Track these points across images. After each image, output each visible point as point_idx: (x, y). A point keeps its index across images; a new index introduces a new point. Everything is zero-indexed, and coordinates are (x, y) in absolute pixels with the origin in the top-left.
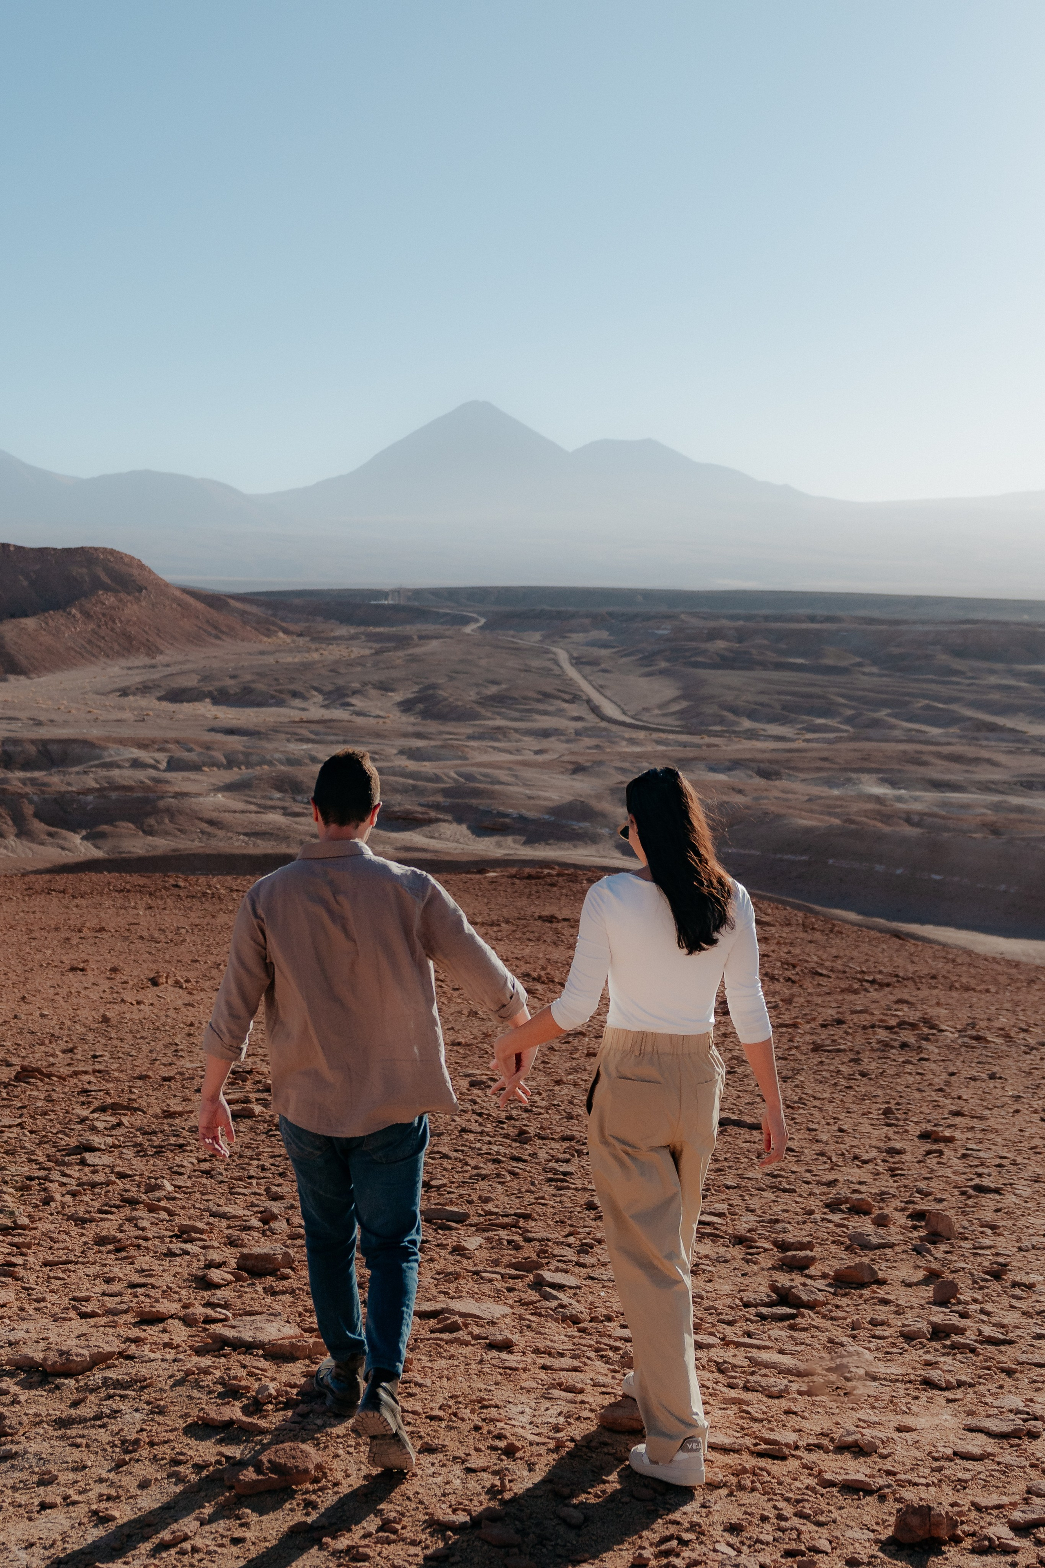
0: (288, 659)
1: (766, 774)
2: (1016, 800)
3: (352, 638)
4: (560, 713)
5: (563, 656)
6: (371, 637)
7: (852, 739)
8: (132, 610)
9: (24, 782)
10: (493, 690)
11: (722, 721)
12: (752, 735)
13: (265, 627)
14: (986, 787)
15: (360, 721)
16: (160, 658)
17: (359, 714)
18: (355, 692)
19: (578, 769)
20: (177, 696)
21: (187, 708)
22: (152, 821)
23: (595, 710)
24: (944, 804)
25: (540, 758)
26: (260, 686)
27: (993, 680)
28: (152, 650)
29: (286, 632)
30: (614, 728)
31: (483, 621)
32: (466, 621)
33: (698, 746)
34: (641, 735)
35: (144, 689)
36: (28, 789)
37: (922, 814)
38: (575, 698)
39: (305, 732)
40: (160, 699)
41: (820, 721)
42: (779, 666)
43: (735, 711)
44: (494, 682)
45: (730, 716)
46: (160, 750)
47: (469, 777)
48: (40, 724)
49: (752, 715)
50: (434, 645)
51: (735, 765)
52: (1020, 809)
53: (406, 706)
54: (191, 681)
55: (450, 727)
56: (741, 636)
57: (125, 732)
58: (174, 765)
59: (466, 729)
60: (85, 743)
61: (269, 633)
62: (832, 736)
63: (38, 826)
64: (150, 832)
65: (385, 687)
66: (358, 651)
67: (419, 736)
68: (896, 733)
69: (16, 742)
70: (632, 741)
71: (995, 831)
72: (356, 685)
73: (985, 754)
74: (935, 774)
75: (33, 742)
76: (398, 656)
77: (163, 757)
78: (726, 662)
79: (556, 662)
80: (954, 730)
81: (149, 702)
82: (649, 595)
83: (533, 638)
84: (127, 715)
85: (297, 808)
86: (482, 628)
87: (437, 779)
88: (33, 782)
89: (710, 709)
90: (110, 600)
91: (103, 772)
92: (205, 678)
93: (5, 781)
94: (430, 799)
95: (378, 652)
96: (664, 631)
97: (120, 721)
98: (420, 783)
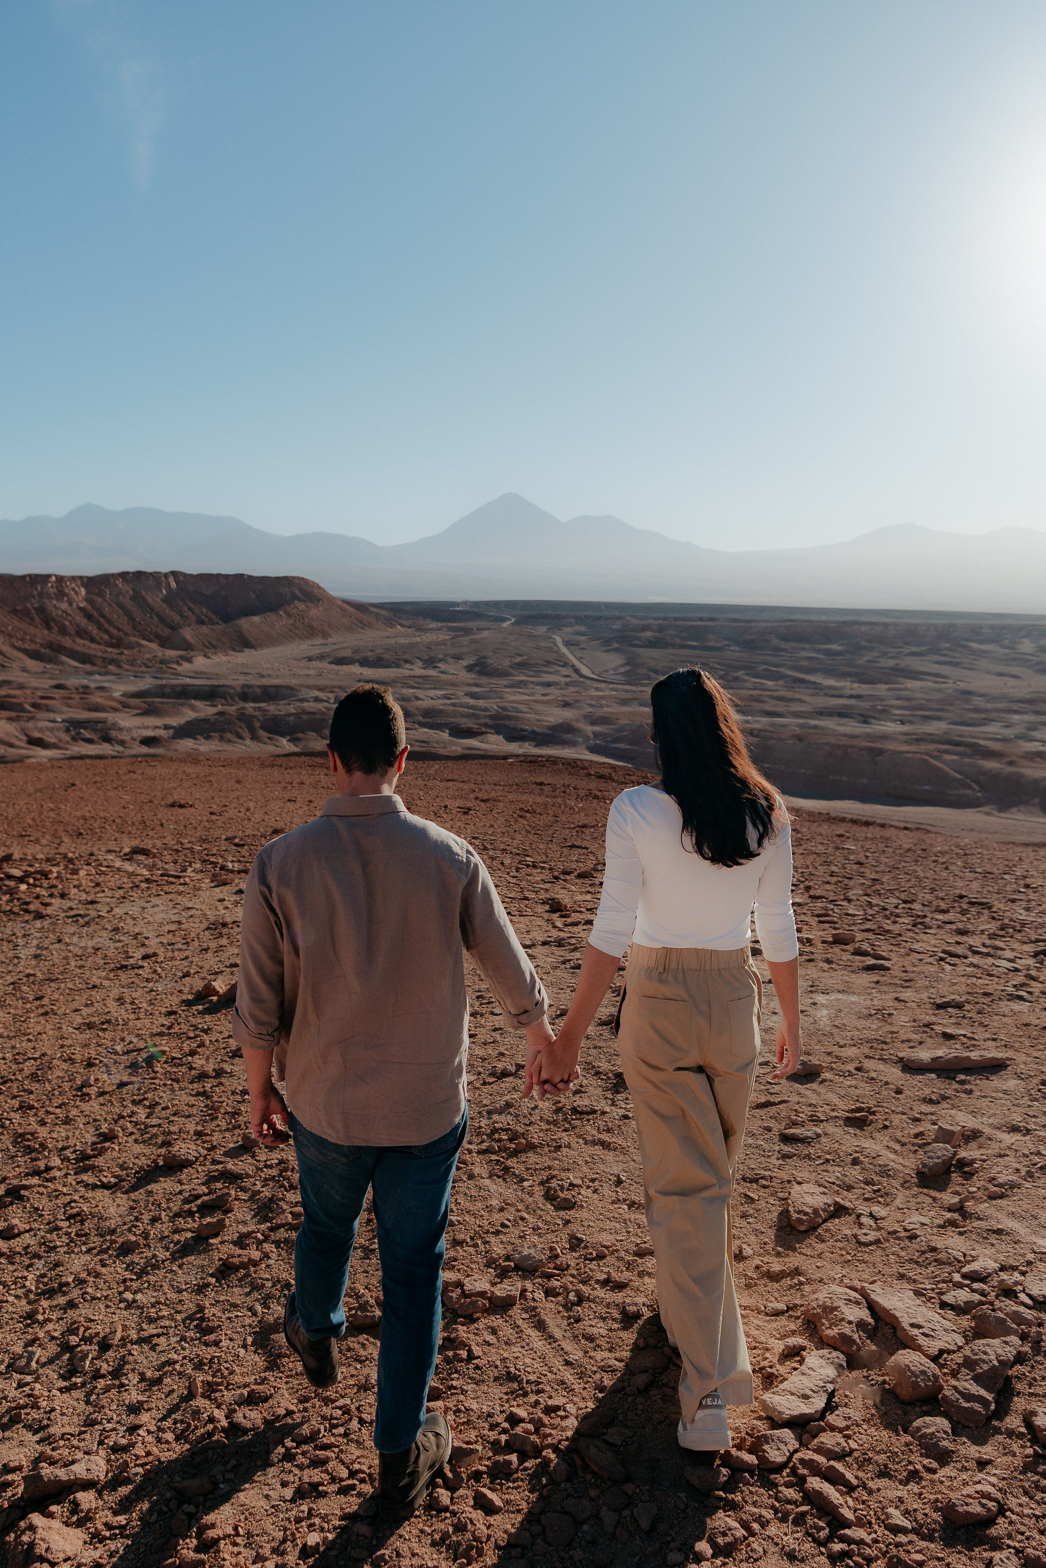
0: (403, 641)
2: (813, 722)
3: (439, 629)
4: (556, 673)
5: (559, 640)
6: (450, 629)
8: (314, 612)
9: (254, 709)
10: (519, 659)
13: (390, 623)
14: (797, 715)
15: (443, 676)
16: (330, 640)
17: (442, 672)
18: (440, 660)
19: (566, 705)
20: (340, 661)
21: (345, 668)
23: (577, 671)
24: (773, 725)
25: (545, 698)
26: (386, 656)
27: (804, 654)
28: (325, 635)
29: (402, 625)
30: (588, 682)
31: (513, 620)
32: (504, 620)
34: (603, 685)
35: (321, 657)
36: (257, 713)
37: (760, 730)
38: (565, 664)
39: (412, 683)
40: (330, 663)
42: (682, 647)
44: (520, 655)
46: (330, 692)
47: (504, 709)
48: (263, 676)
50: (486, 633)
52: (815, 727)
53: (470, 668)
54: (347, 653)
55: (493, 680)
56: (661, 629)
57: (311, 682)
59: (503, 682)
60: (288, 687)
61: (392, 626)
63: (263, 734)
65: (458, 658)
66: (442, 636)
67: (477, 685)
68: (748, 684)
69: (249, 686)
70: (597, 689)
71: (800, 739)
72: (441, 656)
73: (797, 696)
74: (769, 708)
75: (259, 687)
76: (466, 640)
78: (652, 644)
79: (555, 644)
80: (781, 682)
81: (324, 665)
82: (608, 605)
83: (542, 630)
84: (311, 672)
86: (513, 624)
87: (486, 709)
88: (259, 709)
89: (642, 671)
90: (301, 606)
91: (299, 704)
92: (355, 652)
93: (244, 708)
94: (483, 721)
95: (454, 637)
96: (617, 626)
97: (308, 676)
98: (477, 712)
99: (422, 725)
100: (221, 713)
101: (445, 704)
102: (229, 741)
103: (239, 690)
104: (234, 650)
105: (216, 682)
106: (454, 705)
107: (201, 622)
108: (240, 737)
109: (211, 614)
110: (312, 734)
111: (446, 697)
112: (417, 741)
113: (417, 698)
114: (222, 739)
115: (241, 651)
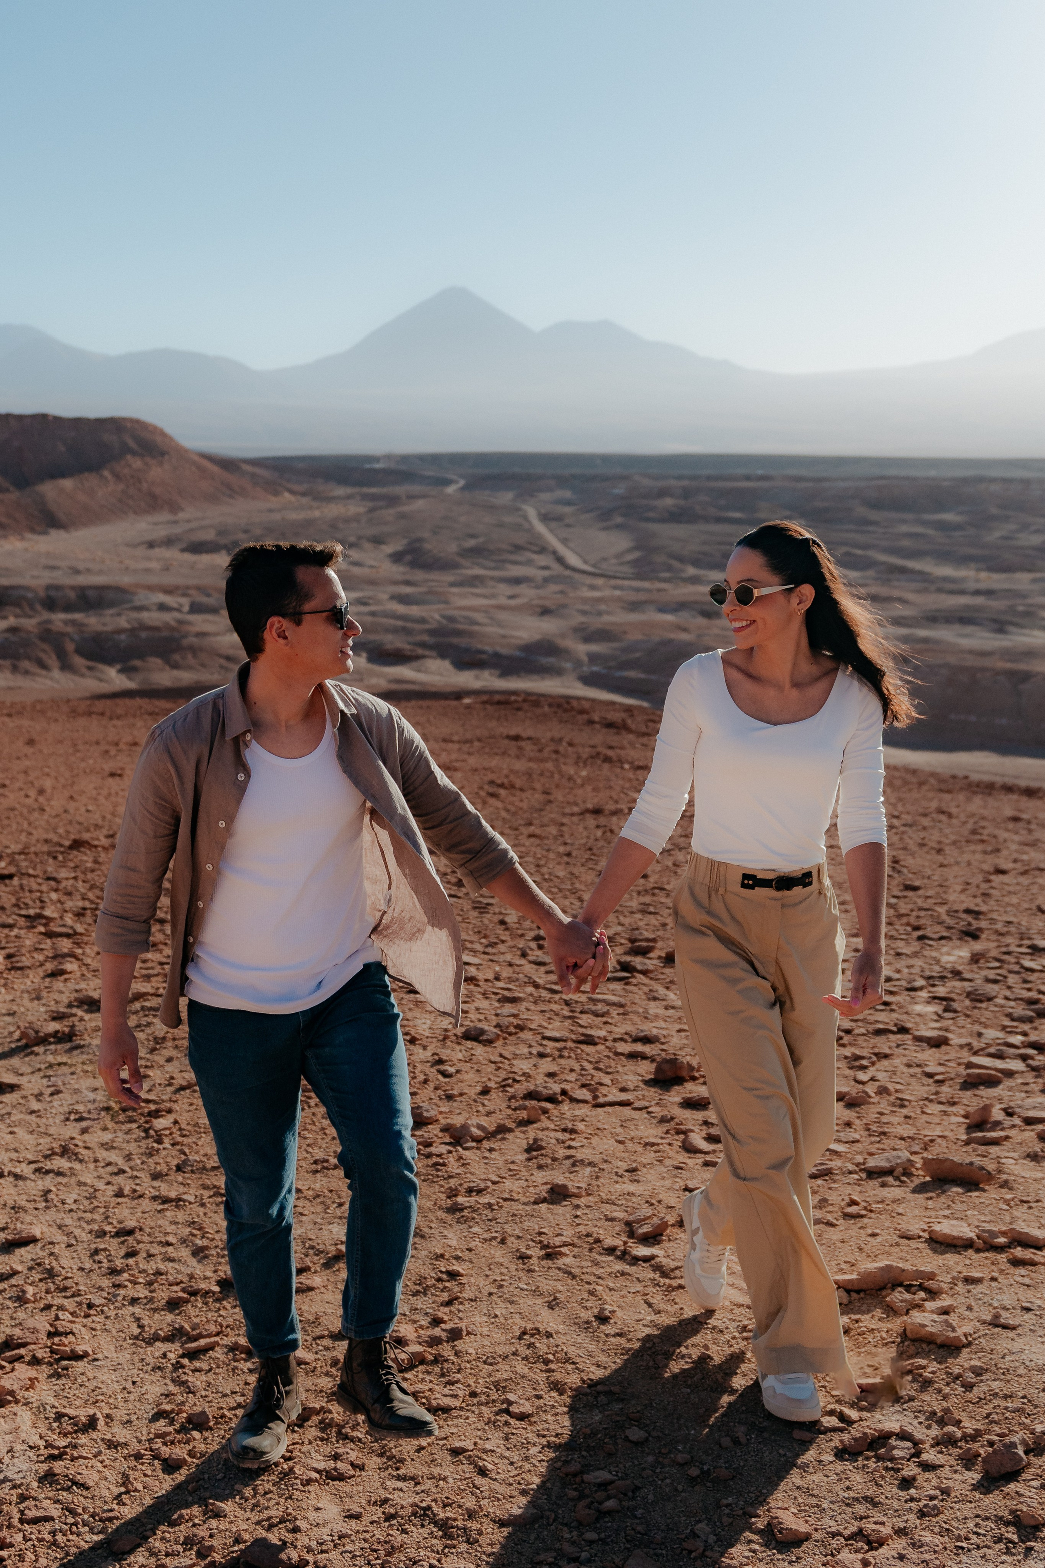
0: (293, 516)
1: (707, 614)
2: (922, 633)
3: (349, 497)
4: (529, 563)
5: (532, 513)
6: (365, 497)
8: (157, 473)
9: (66, 622)
10: (471, 543)
11: (670, 569)
12: (691, 580)
13: (273, 488)
15: (356, 570)
16: (181, 515)
17: (355, 564)
18: (351, 545)
19: (545, 612)
20: (197, 548)
21: (206, 558)
22: (176, 657)
23: (560, 560)
25: (513, 602)
27: (904, 529)
28: (174, 508)
29: (292, 492)
30: (577, 576)
31: (462, 483)
32: (448, 482)
33: (649, 591)
34: (600, 582)
35: (169, 542)
36: (69, 629)
38: (543, 550)
40: (183, 550)
42: (719, 520)
43: (681, 559)
44: (473, 536)
45: (676, 564)
46: (184, 595)
47: (451, 619)
48: (77, 572)
49: (696, 563)
50: (420, 504)
51: (681, 606)
52: (926, 640)
53: (397, 558)
54: (209, 535)
55: (434, 576)
56: (687, 494)
57: (154, 580)
58: (195, 608)
59: (448, 577)
60: (119, 589)
61: (276, 493)
63: (79, 661)
64: (175, 666)
65: (377, 541)
66: (355, 508)
67: (408, 583)
69: (57, 588)
70: (592, 587)
72: (352, 539)
73: (896, 593)
75: (73, 588)
76: (389, 514)
77: (185, 602)
78: (675, 517)
79: (526, 518)
80: (871, 573)
81: (172, 554)
82: (606, 459)
83: (506, 497)
84: (154, 565)
86: (463, 489)
87: (423, 621)
88: (73, 622)
89: (660, 559)
90: (137, 463)
91: (134, 615)
92: (221, 533)
93: (49, 622)
94: (419, 638)
95: (372, 510)
96: (620, 490)
97: (147, 570)
98: (409, 625)
100: (13, 630)
102: (27, 673)
103: (42, 594)
104: (33, 530)
106: (373, 614)
108: (43, 666)
110: (155, 662)
114: (15, 669)
115: (45, 533)
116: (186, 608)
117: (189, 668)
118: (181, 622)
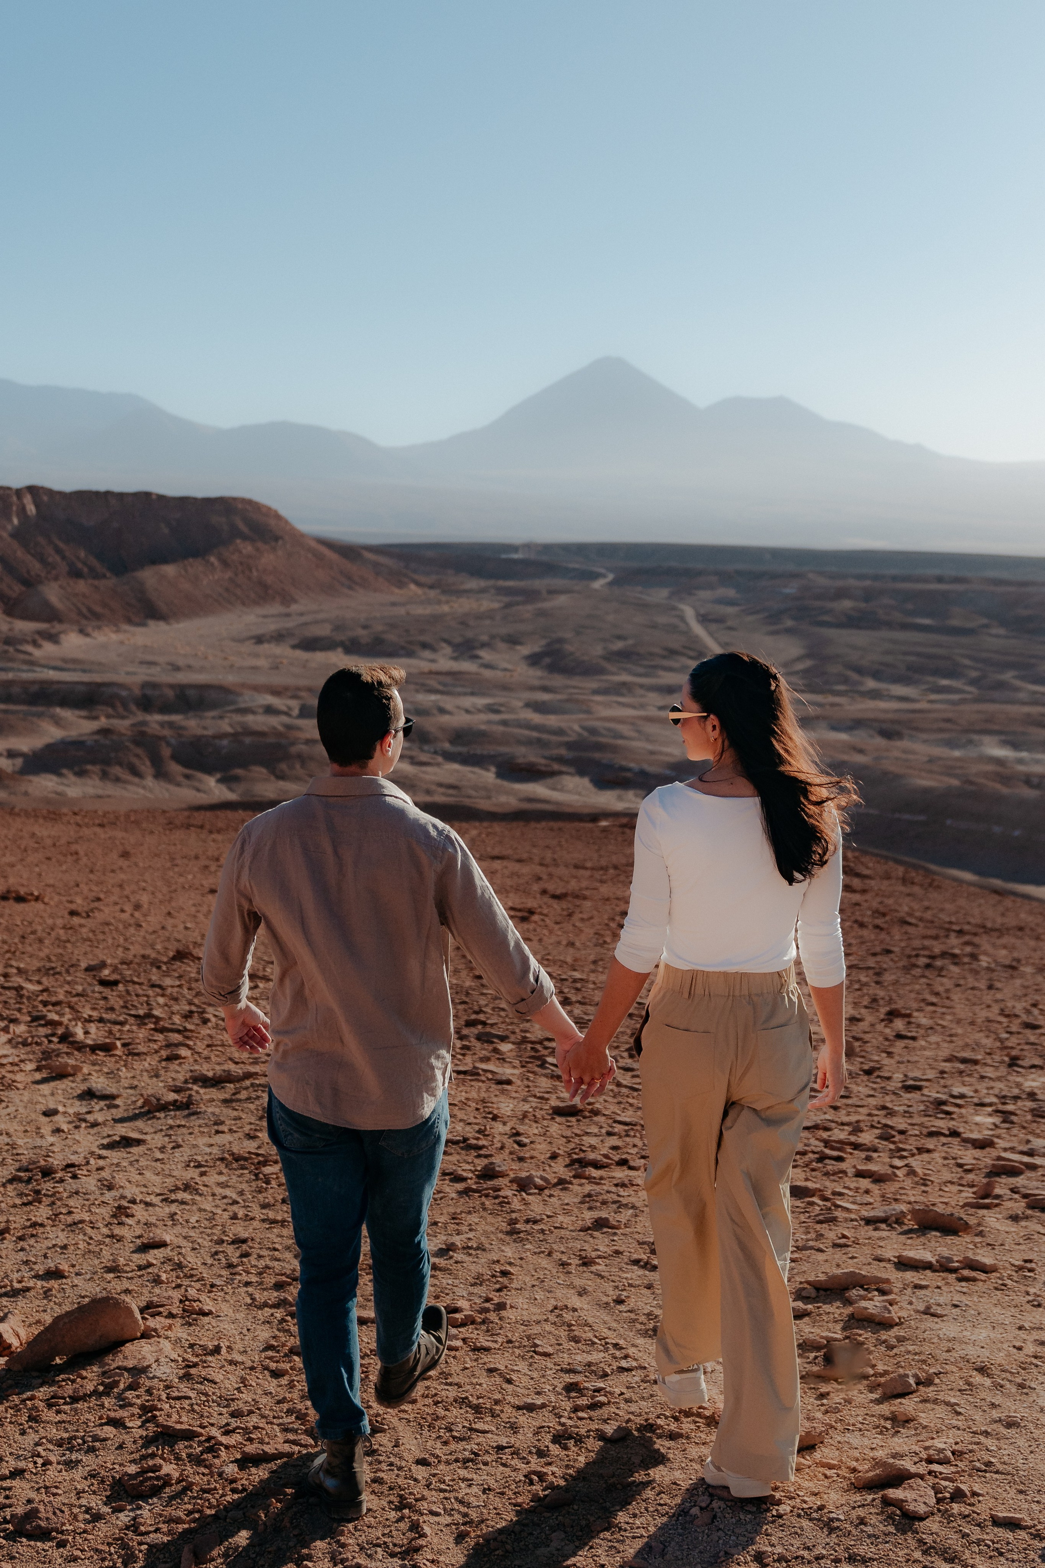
0: (419, 611)
1: (889, 733)
3: (483, 591)
5: (689, 613)
6: (500, 591)
7: (977, 700)
8: (269, 559)
9: (162, 724)
10: (619, 645)
11: (846, 681)
12: (875, 695)
13: (398, 579)
15: (487, 673)
16: (294, 608)
17: (486, 666)
18: (483, 645)
20: (310, 644)
21: (319, 656)
22: (283, 766)
26: (391, 637)
28: (287, 599)
29: (418, 584)
31: (611, 577)
32: (595, 576)
33: (823, 705)
35: (279, 637)
36: (167, 732)
37: (1042, 777)
39: (432, 683)
40: (294, 647)
41: (945, 682)
42: (905, 627)
43: (860, 671)
44: (620, 638)
45: (854, 676)
46: (294, 697)
47: (593, 731)
48: (177, 669)
49: (876, 675)
50: (562, 600)
51: (858, 724)
53: (534, 660)
54: (324, 631)
55: (576, 681)
56: (868, 596)
57: (261, 679)
58: (306, 712)
59: (592, 683)
60: (221, 689)
61: (401, 585)
62: (955, 697)
63: (175, 768)
64: (282, 777)
65: (513, 641)
66: (488, 604)
67: (545, 689)
68: (1021, 695)
69: (154, 686)
72: (484, 638)
75: (172, 686)
76: (527, 610)
77: (295, 704)
78: (853, 622)
79: (682, 619)
81: (283, 651)
82: (777, 554)
83: (659, 595)
84: (262, 662)
85: (424, 757)
86: (611, 584)
87: (560, 732)
88: (171, 725)
89: (834, 669)
90: (247, 548)
91: (238, 718)
92: (338, 627)
93: (144, 723)
94: (556, 752)
95: (508, 606)
96: (791, 590)
97: (255, 668)
98: (545, 736)
99: (449, 757)
100: (105, 732)
101: (489, 722)
102: (118, 780)
103: (137, 692)
104: (130, 621)
105: (97, 678)
106: (505, 723)
107: (76, 574)
108: (135, 772)
109: (93, 562)
110: (259, 771)
111: (492, 709)
112: (440, 785)
113: (442, 711)
114: (104, 776)
115: (143, 625)
116: (296, 712)
117: (297, 779)
118: (289, 727)
